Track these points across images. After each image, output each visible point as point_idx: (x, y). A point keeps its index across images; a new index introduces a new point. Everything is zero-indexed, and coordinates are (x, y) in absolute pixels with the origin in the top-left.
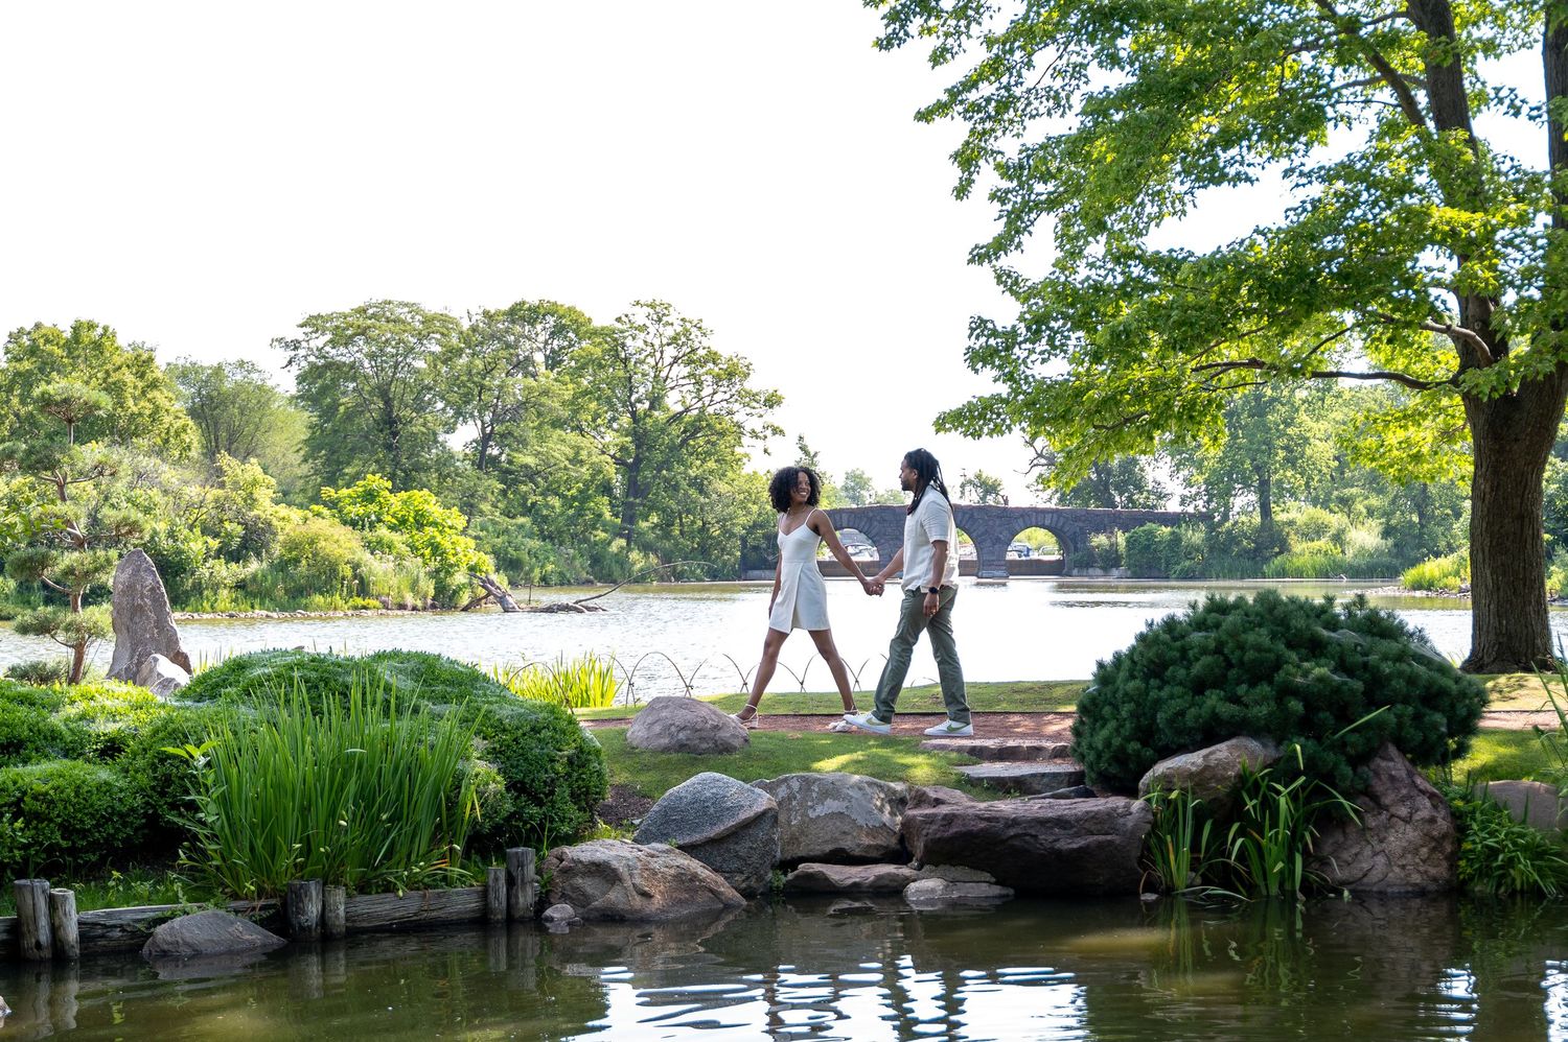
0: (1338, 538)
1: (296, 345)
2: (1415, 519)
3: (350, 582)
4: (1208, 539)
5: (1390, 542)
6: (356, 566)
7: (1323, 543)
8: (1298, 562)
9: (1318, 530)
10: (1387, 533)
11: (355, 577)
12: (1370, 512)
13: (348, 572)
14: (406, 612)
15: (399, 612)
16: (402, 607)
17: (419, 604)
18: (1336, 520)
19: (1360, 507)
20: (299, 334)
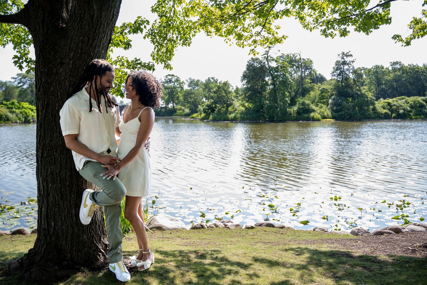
0: (183, 110)
1: (16, 78)
2: (194, 108)
3: (5, 118)
4: (165, 110)
5: (190, 111)
6: (6, 116)
7: (181, 111)
8: (178, 114)
9: (180, 109)
10: (190, 110)
11: (6, 117)
12: (188, 107)
13: (5, 116)
14: (18, 124)
15: (16, 124)
16: (17, 123)
17: (21, 122)
18: (183, 108)
19: (187, 106)
20: (16, 77)
